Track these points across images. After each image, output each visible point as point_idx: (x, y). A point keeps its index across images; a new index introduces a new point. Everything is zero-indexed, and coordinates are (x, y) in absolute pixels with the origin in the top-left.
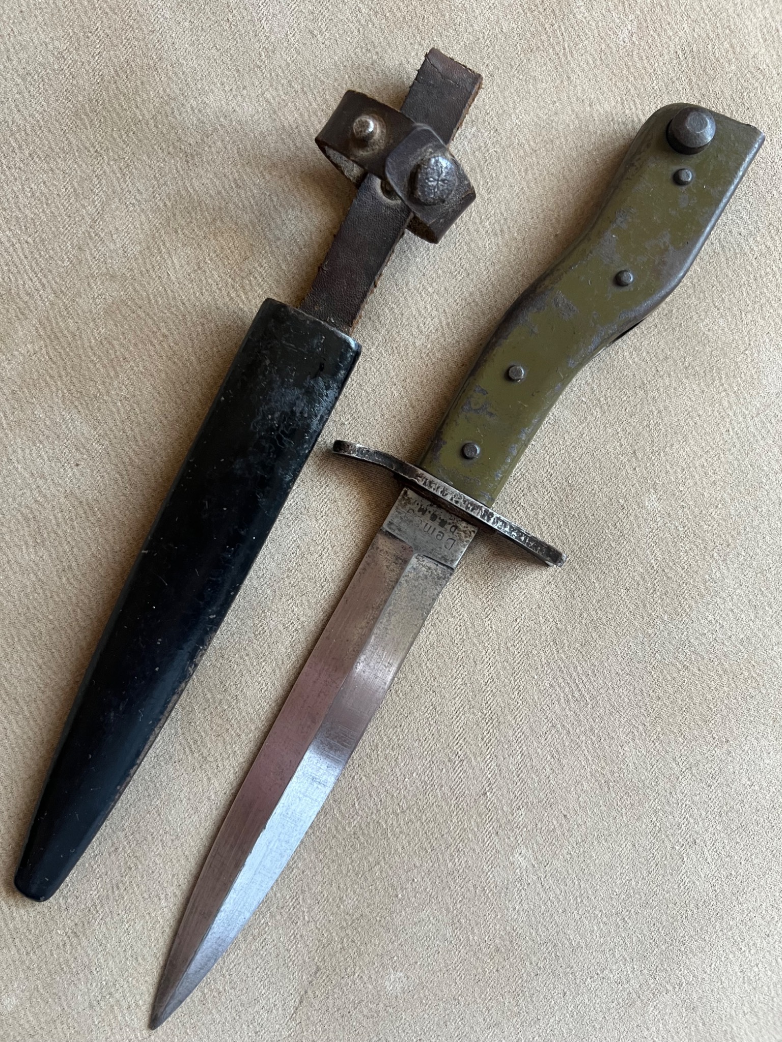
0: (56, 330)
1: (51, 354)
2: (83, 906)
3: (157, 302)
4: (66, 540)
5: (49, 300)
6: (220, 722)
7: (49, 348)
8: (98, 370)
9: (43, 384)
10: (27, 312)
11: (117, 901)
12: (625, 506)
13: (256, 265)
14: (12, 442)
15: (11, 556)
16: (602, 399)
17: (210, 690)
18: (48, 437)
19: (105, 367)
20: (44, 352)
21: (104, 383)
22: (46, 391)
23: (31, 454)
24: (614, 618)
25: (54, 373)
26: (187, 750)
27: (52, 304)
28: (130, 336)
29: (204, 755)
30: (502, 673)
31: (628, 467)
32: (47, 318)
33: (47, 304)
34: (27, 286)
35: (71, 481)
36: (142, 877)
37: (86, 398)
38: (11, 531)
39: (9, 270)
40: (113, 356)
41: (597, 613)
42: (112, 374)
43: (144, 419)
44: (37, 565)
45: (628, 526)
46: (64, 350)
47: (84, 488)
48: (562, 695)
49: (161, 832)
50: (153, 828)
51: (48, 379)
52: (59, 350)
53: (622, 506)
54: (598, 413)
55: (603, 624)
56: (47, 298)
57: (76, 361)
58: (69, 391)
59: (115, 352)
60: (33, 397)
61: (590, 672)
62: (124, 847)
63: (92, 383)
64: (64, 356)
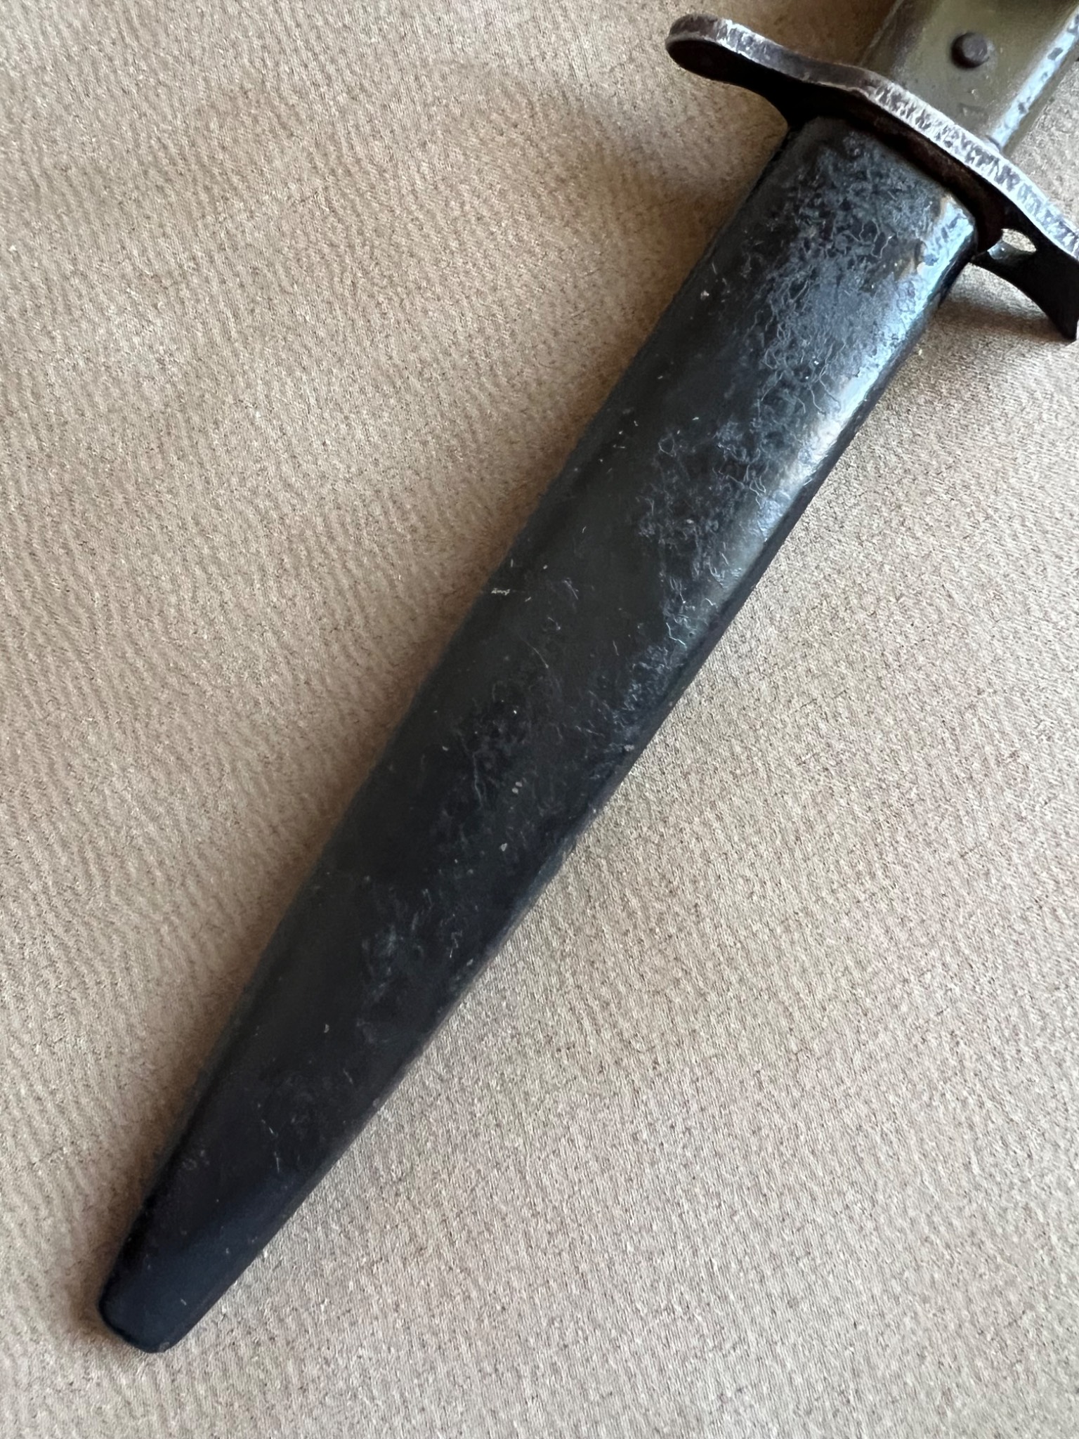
0: (349, 160)
1: (336, 204)
2: (341, 1384)
3: (546, 116)
4: (344, 566)
5: (336, 103)
6: (658, 961)
7: (332, 192)
8: (426, 237)
9: (316, 258)
10: (292, 123)
11: (419, 1376)
14: (246, 367)
15: (228, 595)
17: (636, 892)
18: (319, 362)
19: (439, 231)
20: (321, 199)
21: (437, 262)
22: (321, 272)
23: (283, 393)
25: (339, 239)
26: (587, 1024)
27: (343, 112)
28: (493, 177)
29: (626, 1035)
32: (332, 137)
33: (333, 110)
34: (296, 78)
35: (360, 448)
36: (480, 1320)
37: (399, 289)
38: (232, 544)
39: (264, 47)
40: (457, 213)
42: (454, 244)
43: (513, 334)
44: (281, 614)
46: (361, 196)
47: (387, 463)
49: (526, 1212)
50: (506, 1202)
51: (326, 250)
52: (352, 197)
56: (334, 99)
57: (385, 218)
58: (366, 273)
59: (462, 204)
60: (294, 281)
62: (438, 1248)
63: (413, 262)
64: (360, 208)
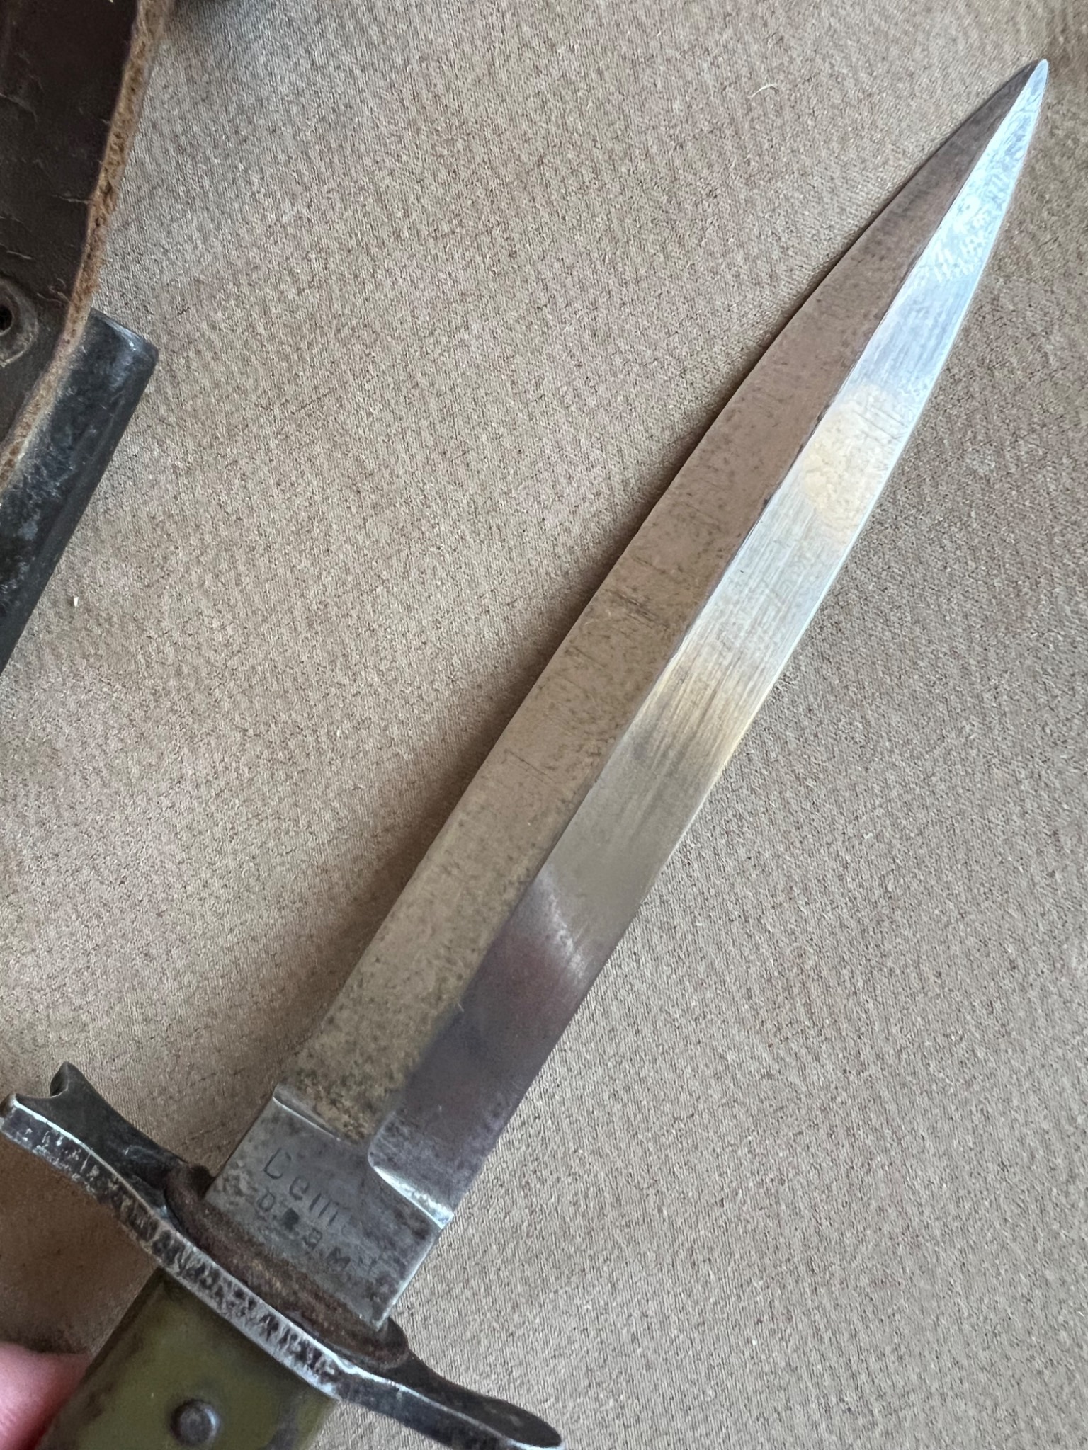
12: (1020, 962)
13: (204, 325)
16: (987, 696)
24: (964, 1232)
30: (674, 1318)
31: (1034, 868)
41: (922, 1213)
45: (1022, 1014)
48: (814, 1392)
53: (1012, 962)
54: (972, 727)
55: (933, 1238)
61: (888, 1349)
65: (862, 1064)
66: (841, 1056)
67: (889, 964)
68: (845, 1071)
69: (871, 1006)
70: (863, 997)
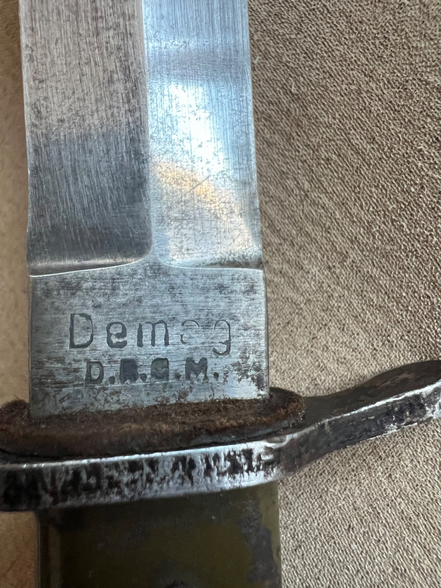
65: (341, 254)
66: (319, 255)
67: (324, 154)
68: (329, 268)
69: (325, 200)
70: (313, 195)
